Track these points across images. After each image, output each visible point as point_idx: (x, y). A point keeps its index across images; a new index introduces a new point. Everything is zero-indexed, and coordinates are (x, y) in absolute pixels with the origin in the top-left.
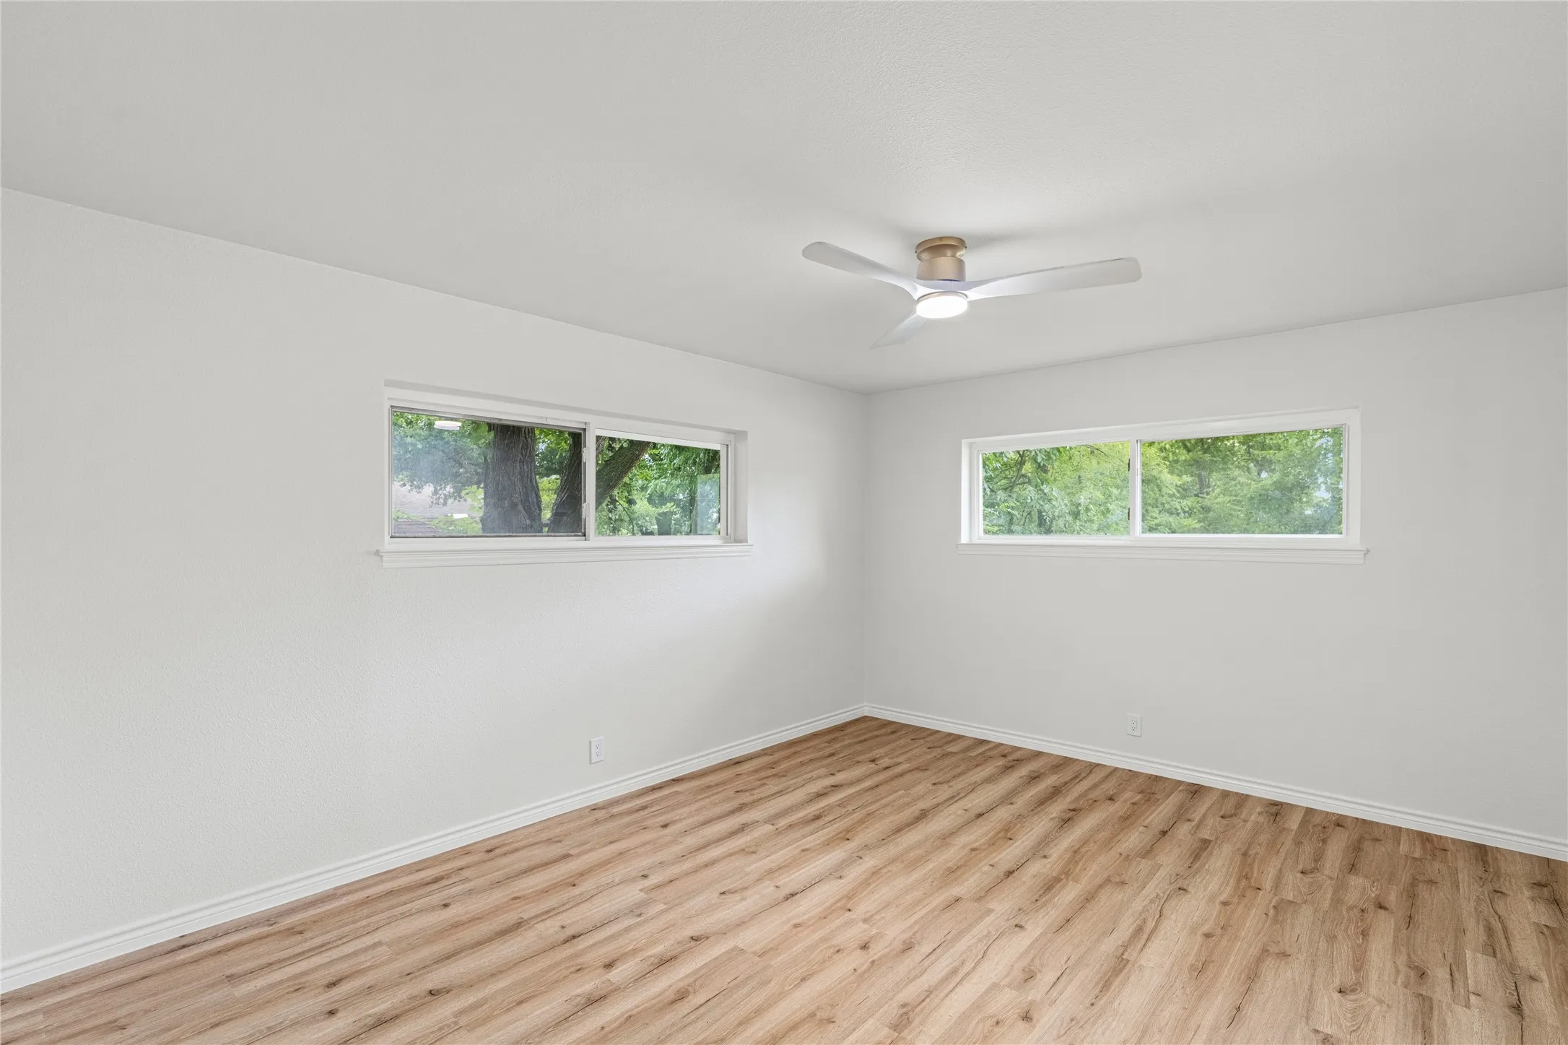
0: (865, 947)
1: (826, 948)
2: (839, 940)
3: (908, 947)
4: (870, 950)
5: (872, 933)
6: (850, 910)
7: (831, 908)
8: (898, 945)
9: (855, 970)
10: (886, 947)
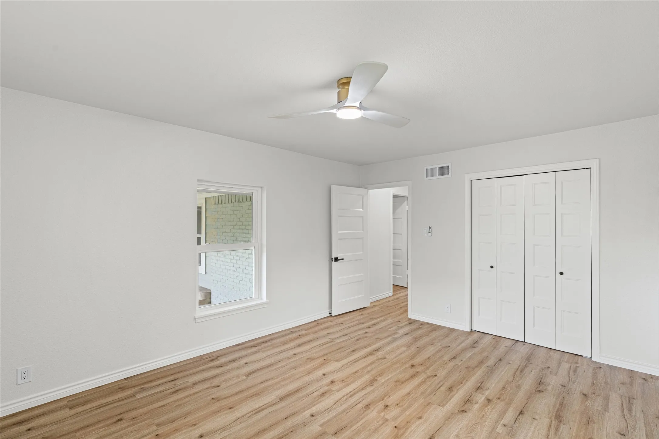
0: (386, 406)
1: (403, 406)
2: (398, 410)
3: (367, 407)
4: (384, 405)
5: (383, 413)
6: (395, 427)
7: (406, 429)
8: (372, 407)
9: (390, 397)
10: (377, 406)
